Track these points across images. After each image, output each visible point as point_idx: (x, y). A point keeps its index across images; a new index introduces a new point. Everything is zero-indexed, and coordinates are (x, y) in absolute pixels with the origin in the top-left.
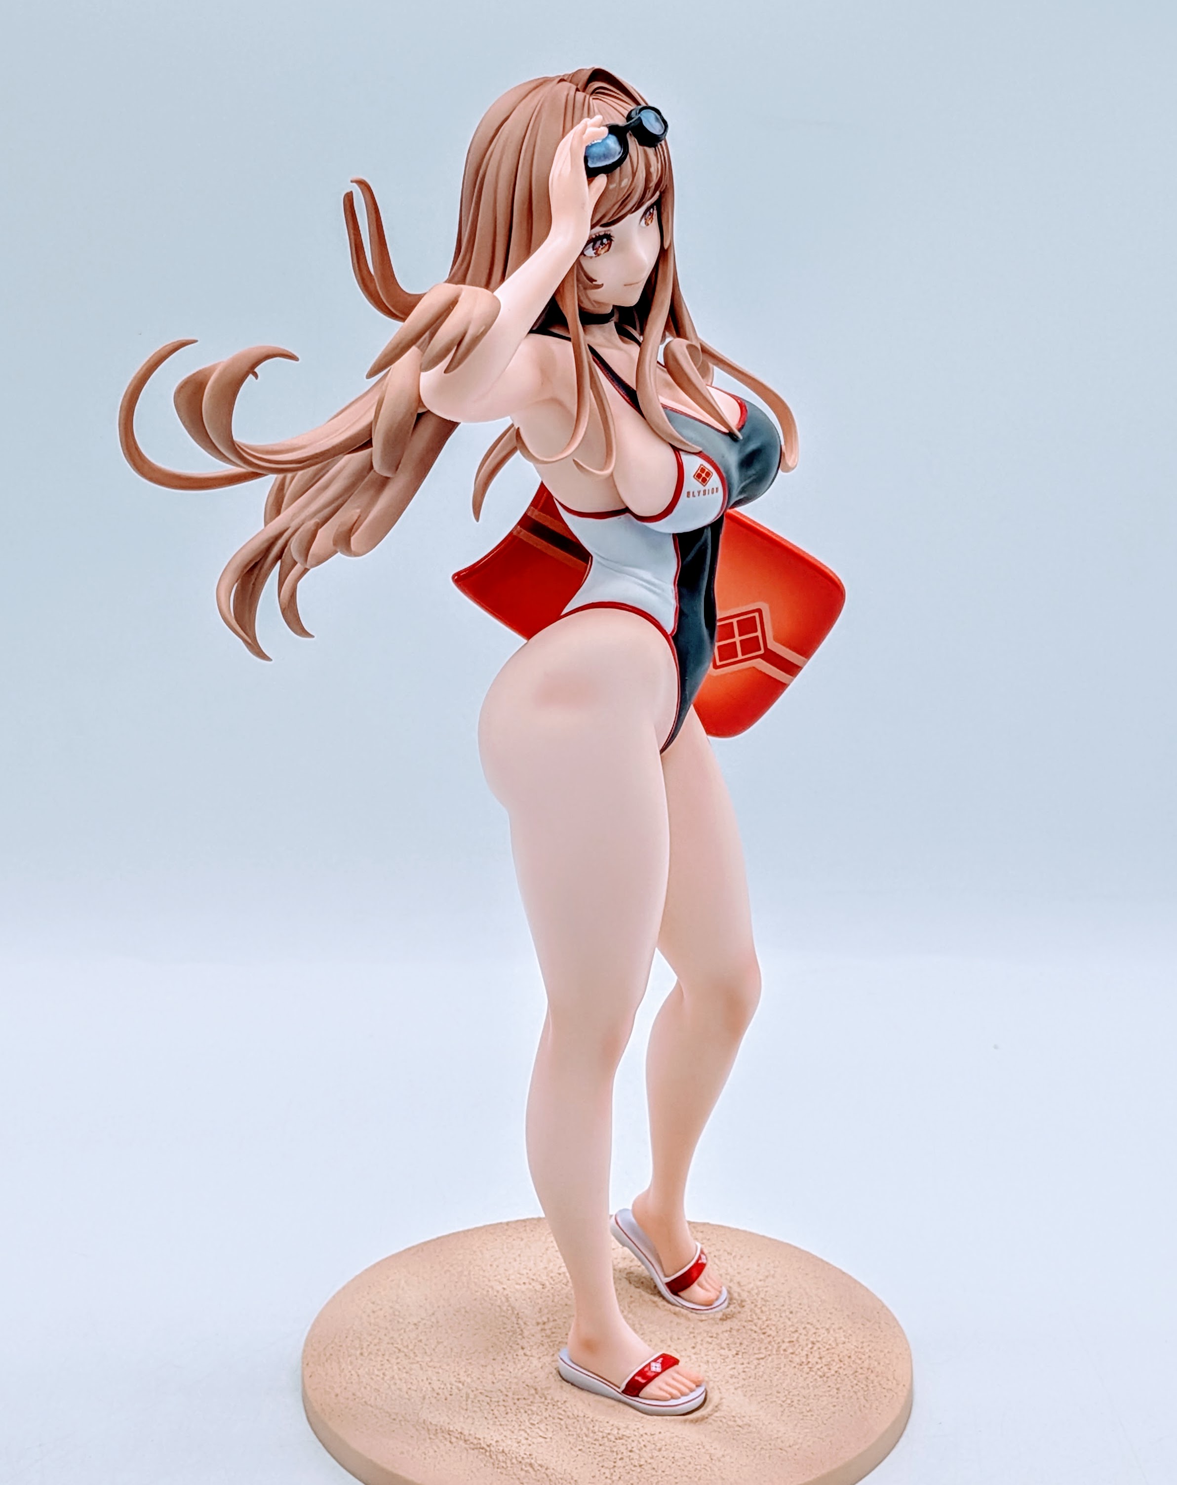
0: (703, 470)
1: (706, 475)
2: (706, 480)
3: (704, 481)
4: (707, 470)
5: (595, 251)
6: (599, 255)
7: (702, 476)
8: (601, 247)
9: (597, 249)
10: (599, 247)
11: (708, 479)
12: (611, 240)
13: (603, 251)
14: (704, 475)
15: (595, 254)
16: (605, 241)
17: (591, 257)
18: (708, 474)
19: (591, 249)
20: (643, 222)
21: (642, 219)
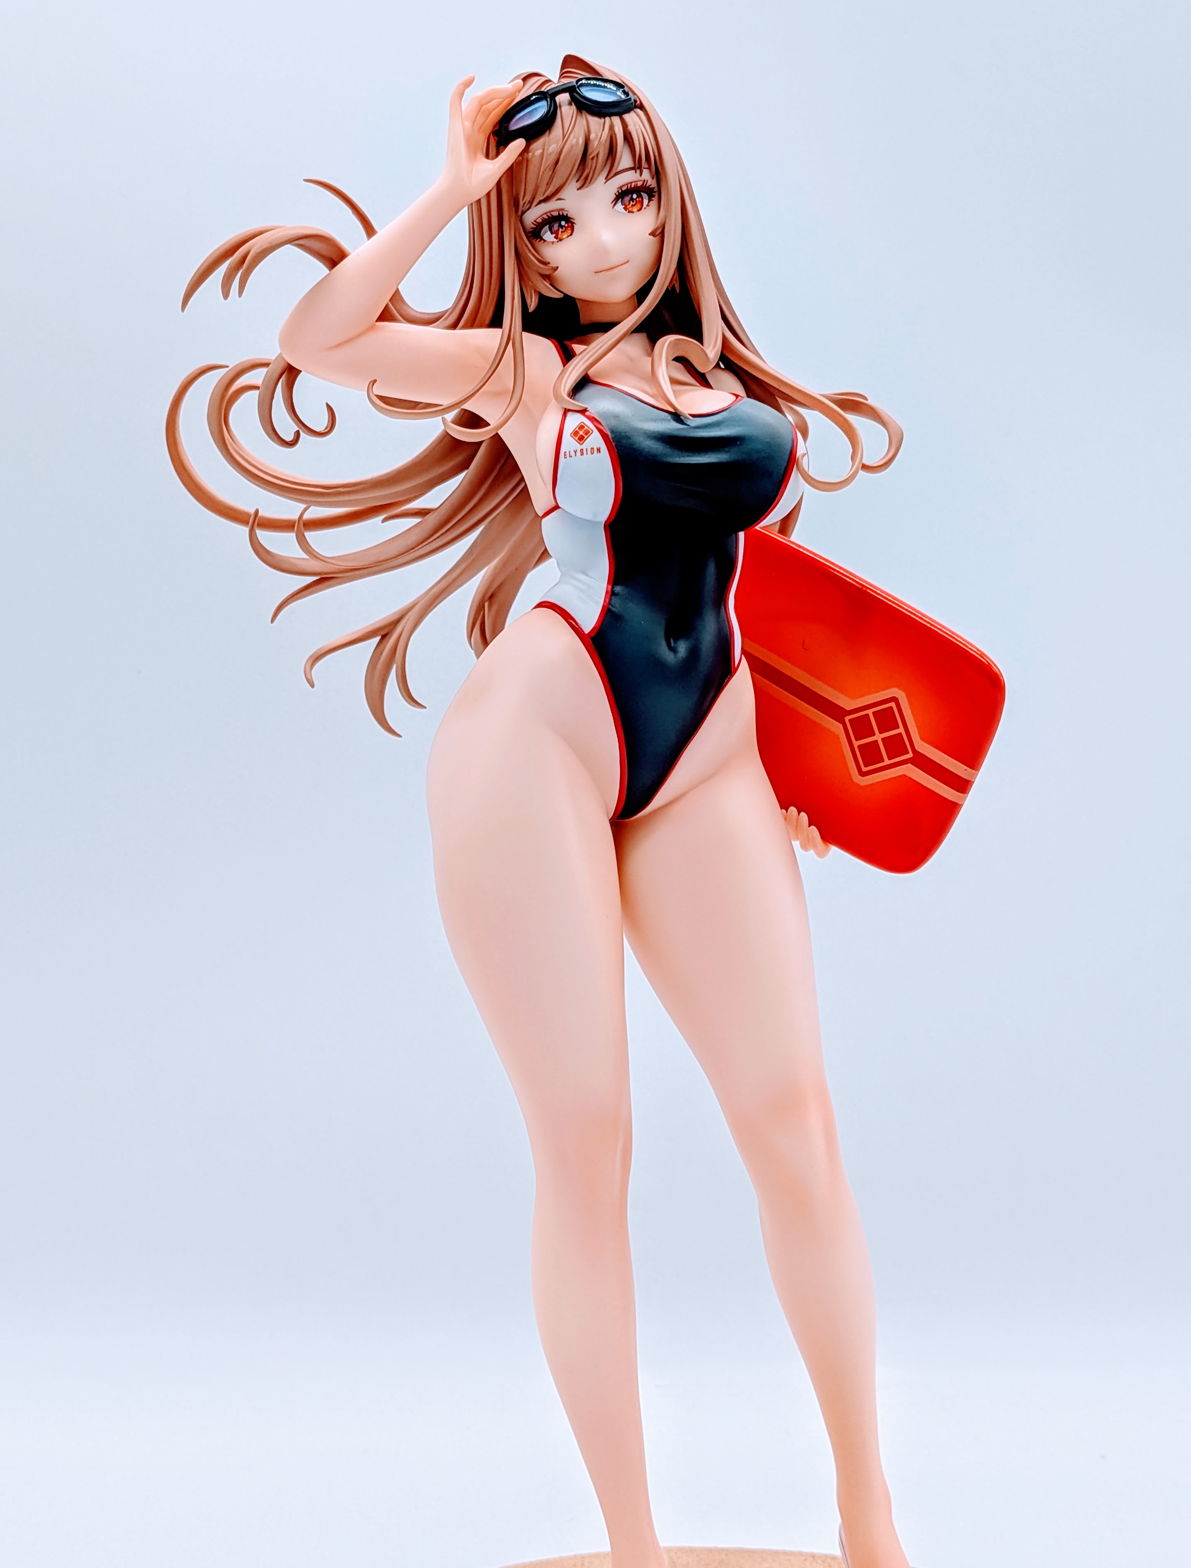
1: (584, 433)
2: (584, 437)
3: (581, 439)
4: (586, 429)
5: (554, 235)
6: (561, 240)
7: (580, 436)
8: (561, 230)
9: (557, 233)
10: (558, 230)
11: (586, 437)
12: (573, 223)
13: (565, 236)
14: (581, 433)
15: (556, 237)
16: (563, 223)
17: (553, 243)
18: (587, 433)
19: (549, 232)
20: (619, 206)
21: (615, 202)
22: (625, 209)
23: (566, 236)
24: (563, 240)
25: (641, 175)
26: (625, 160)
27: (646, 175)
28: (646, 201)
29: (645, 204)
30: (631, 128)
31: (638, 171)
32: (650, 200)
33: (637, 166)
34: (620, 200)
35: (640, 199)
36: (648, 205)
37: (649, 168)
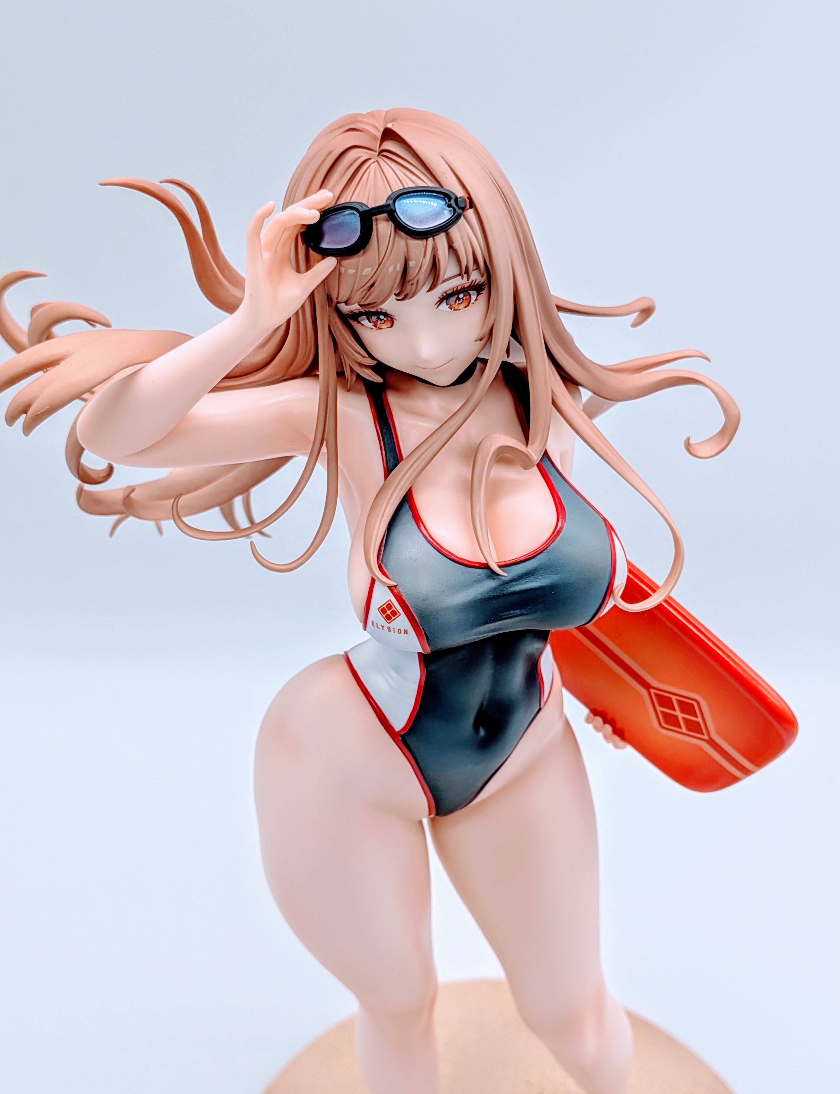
0: (389, 606)
1: (391, 613)
2: (391, 618)
3: (388, 618)
4: (394, 608)
6: (379, 328)
7: (387, 613)
8: (379, 321)
11: (394, 616)
12: (393, 319)
13: (384, 326)
14: (389, 612)
15: (375, 325)
18: (394, 613)
20: (444, 306)
21: (441, 301)
22: (450, 308)
23: (386, 327)
24: (382, 330)
26: (450, 270)
27: (475, 276)
33: (464, 273)
34: (445, 301)
35: (468, 297)
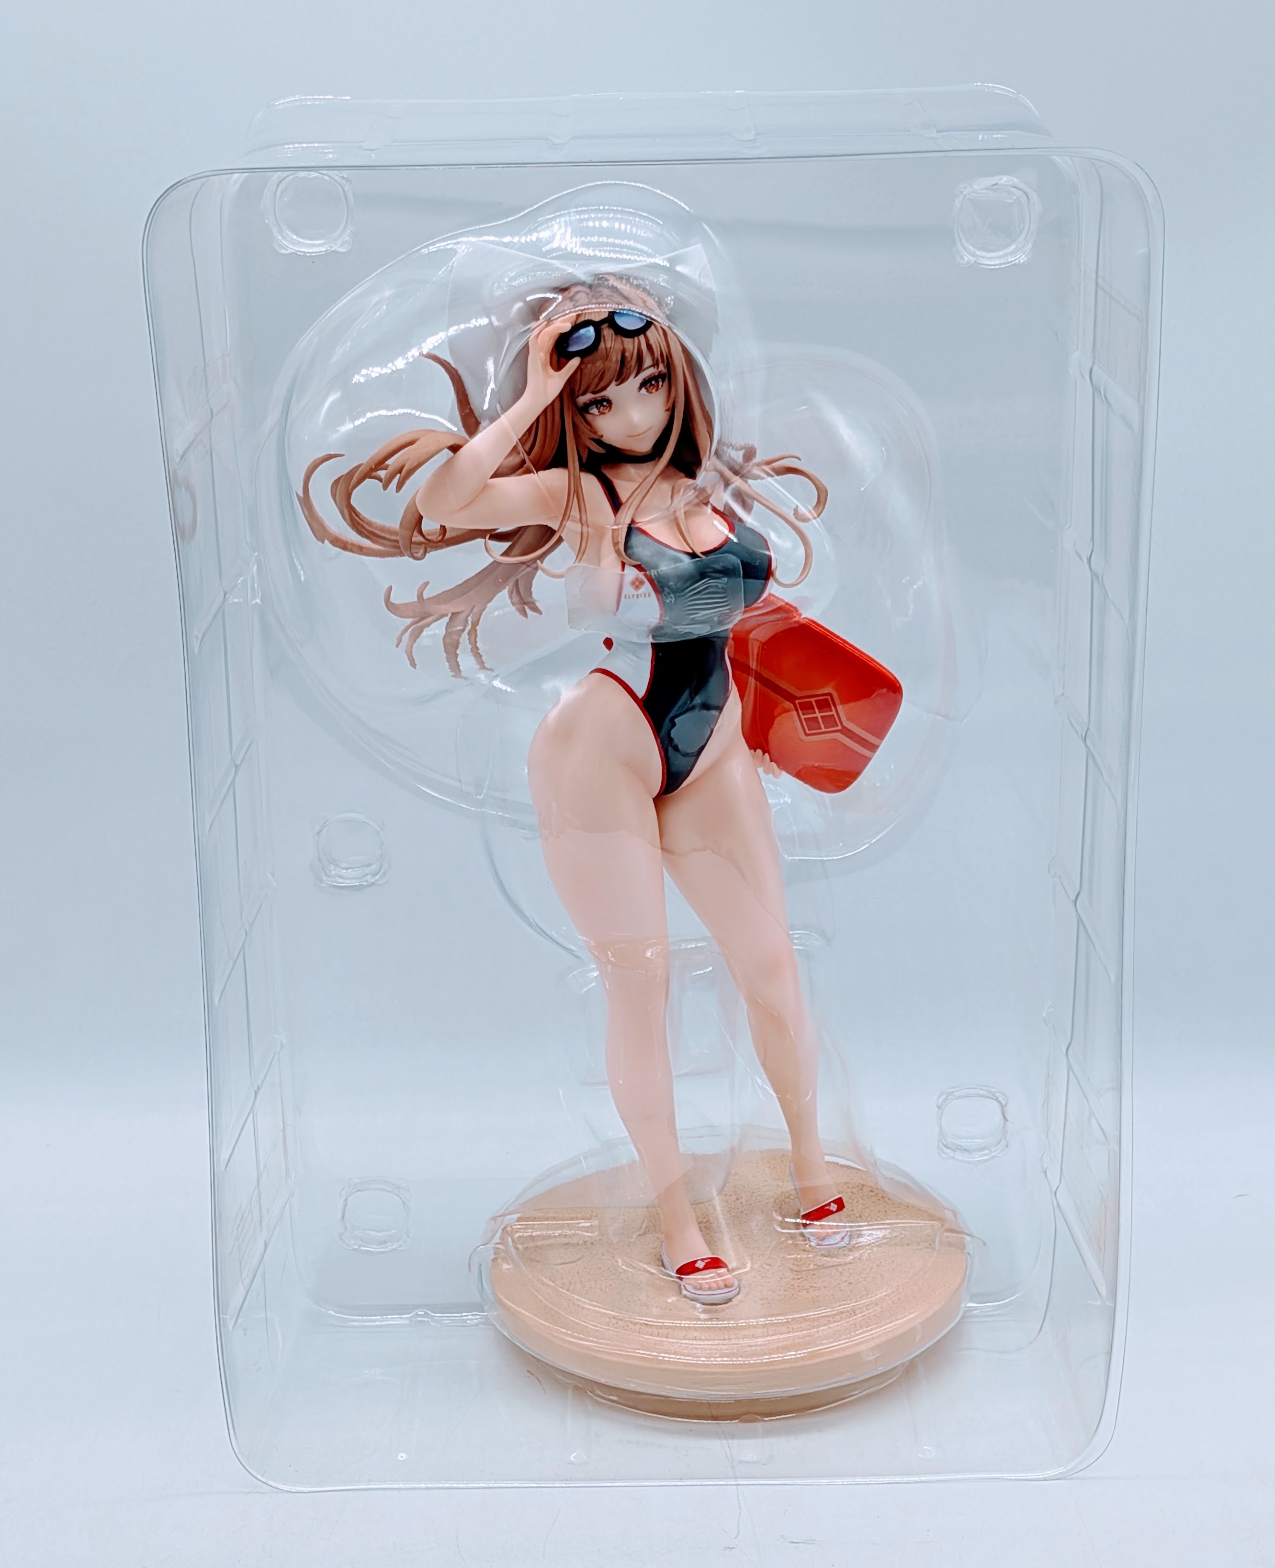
1: (639, 582)
2: (639, 587)
3: (637, 588)
4: (640, 579)
5: (598, 411)
6: (603, 414)
7: (637, 584)
8: (603, 408)
9: (600, 410)
10: (600, 408)
12: (612, 404)
14: (637, 583)
15: (600, 412)
17: (597, 415)
18: (641, 583)
19: (595, 409)
20: (643, 390)
21: (640, 388)
22: (647, 391)
23: (607, 411)
24: (605, 414)
25: (658, 369)
26: (648, 361)
27: (662, 367)
28: (661, 383)
29: (660, 386)
30: (652, 342)
31: (656, 367)
32: (663, 382)
33: (655, 364)
34: (644, 387)
35: (657, 383)
36: (662, 386)
37: (663, 362)
